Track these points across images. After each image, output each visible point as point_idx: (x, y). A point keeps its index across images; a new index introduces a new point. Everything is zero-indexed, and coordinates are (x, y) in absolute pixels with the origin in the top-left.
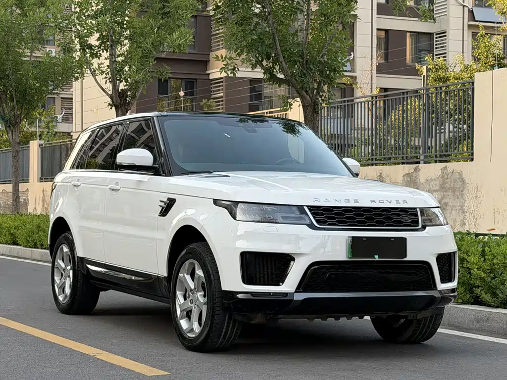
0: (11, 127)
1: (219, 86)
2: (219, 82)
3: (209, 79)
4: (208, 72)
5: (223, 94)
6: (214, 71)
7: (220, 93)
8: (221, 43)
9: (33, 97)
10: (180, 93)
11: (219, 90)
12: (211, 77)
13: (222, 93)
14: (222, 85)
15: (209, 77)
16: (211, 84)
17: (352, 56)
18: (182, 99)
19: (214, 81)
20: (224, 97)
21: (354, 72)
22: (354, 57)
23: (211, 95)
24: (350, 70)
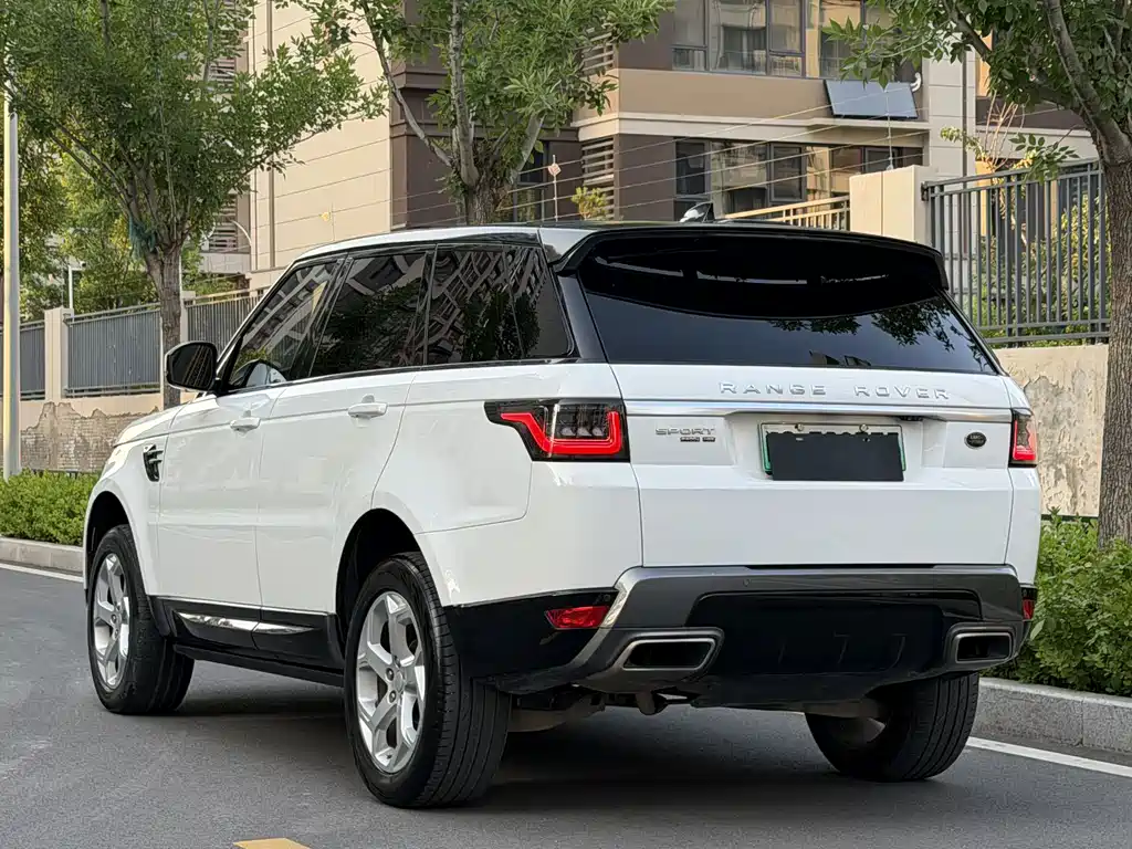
0: (160, 252)
1: (603, 158)
2: (603, 149)
3: (578, 142)
4: (574, 124)
5: (612, 176)
6: (588, 121)
7: (603, 175)
8: (606, 54)
9: (214, 175)
10: (549, 168)
11: (602, 167)
12: (584, 136)
13: (611, 173)
14: (611, 156)
15: (577, 136)
16: (583, 153)
17: (918, 82)
18: (555, 182)
19: (588, 145)
20: (617, 183)
21: (923, 121)
22: (921, 86)
23: (583, 179)
24: (914, 115)
